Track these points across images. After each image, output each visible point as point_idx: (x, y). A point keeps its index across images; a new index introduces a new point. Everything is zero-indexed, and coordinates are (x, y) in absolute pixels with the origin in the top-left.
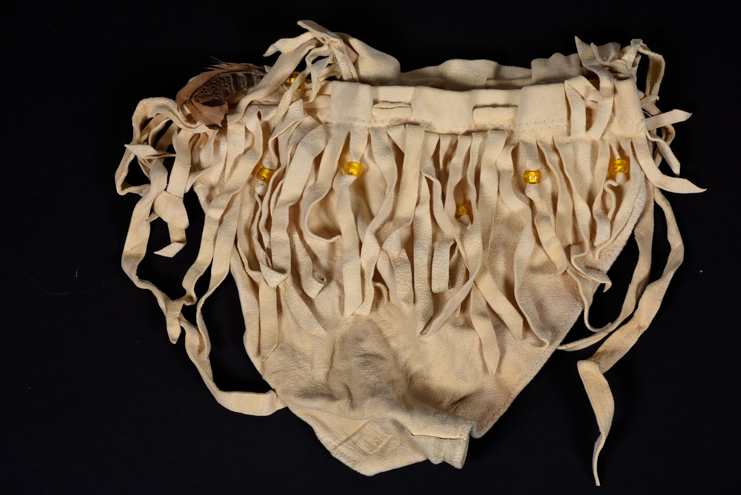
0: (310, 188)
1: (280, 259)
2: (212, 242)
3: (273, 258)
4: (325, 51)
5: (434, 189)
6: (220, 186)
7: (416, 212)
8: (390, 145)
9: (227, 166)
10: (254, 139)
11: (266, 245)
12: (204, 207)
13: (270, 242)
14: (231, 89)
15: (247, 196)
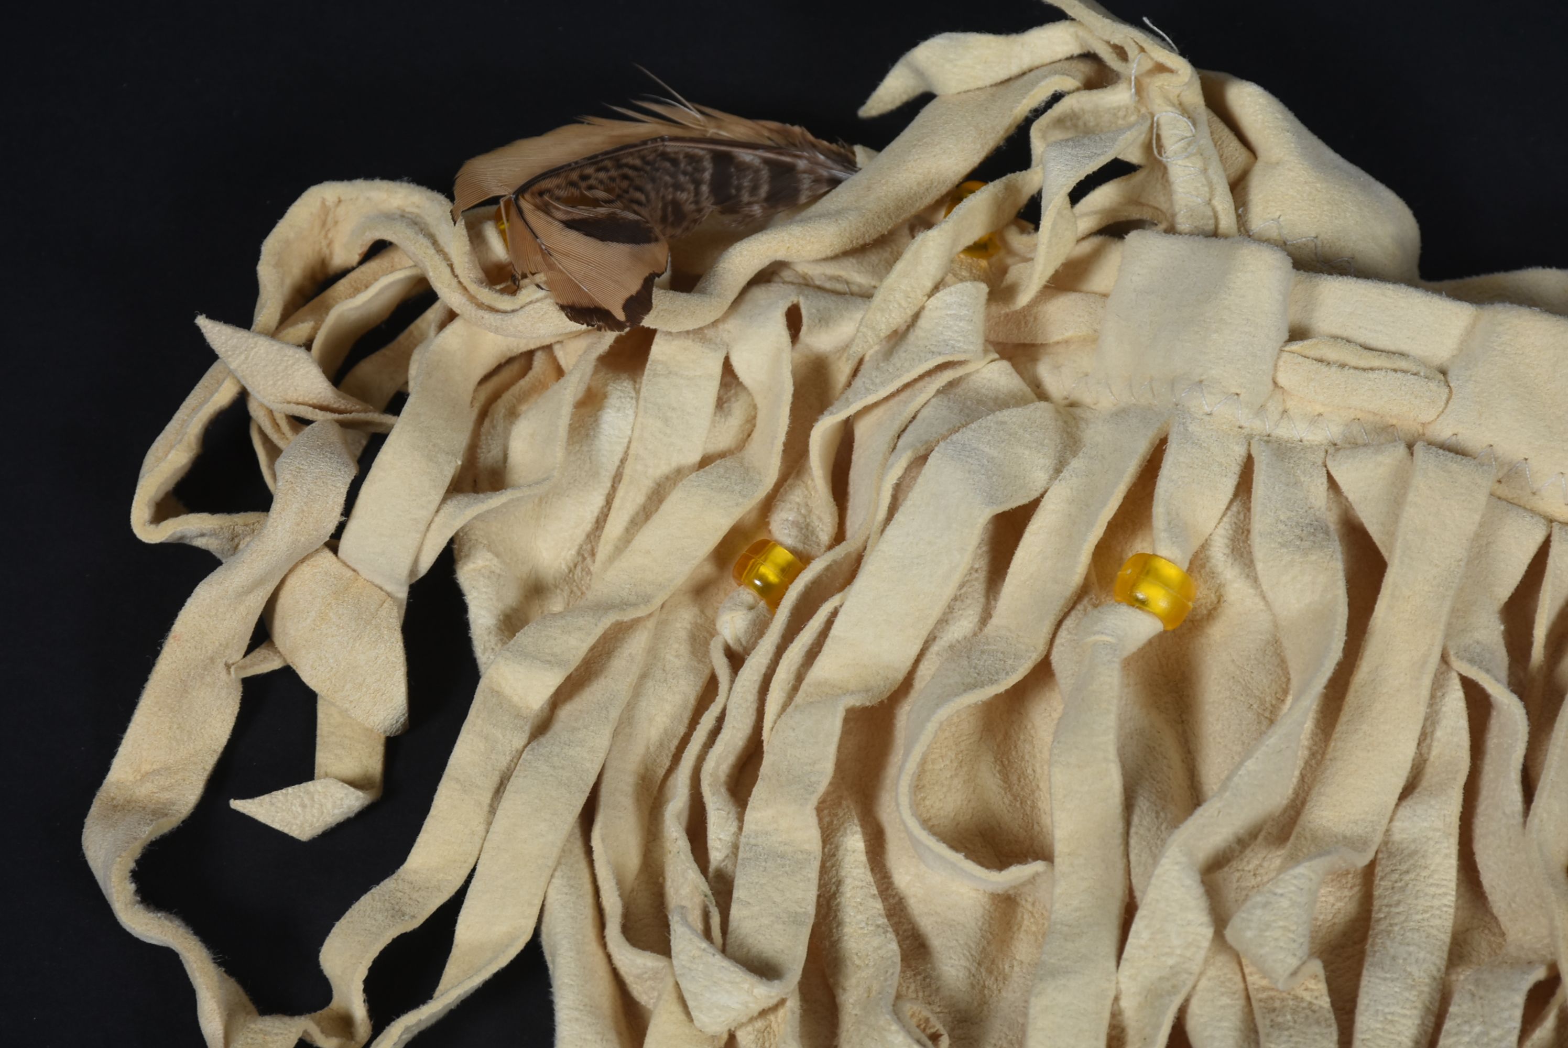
0: (951, 647)
1: (766, 921)
2: (486, 798)
3: (736, 912)
4: (1119, 108)
5: (1493, 740)
6: (572, 592)
7: (1397, 824)
8: (1331, 519)
9: (616, 503)
10: (751, 422)
11: (717, 854)
12: (485, 650)
13: (735, 847)
14: (697, 202)
15: (676, 646)
